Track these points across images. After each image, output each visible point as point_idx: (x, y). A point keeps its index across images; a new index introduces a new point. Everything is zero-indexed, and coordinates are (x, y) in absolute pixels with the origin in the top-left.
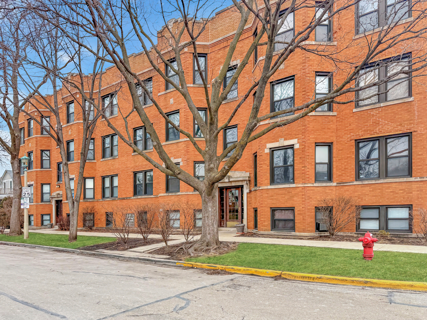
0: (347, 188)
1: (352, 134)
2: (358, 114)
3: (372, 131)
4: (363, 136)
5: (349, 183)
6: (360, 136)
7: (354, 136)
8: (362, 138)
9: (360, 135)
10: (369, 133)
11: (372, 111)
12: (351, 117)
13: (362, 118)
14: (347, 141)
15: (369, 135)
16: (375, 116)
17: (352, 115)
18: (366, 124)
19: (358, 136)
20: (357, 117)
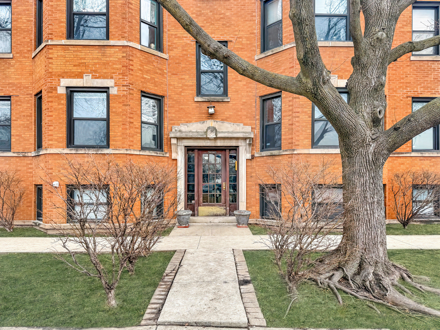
0: (402, 160)
1: (409, 89)
2: (416, 65)
3: (433, 89)
4: (422, 94)
5: (406, 153)
6: (418, 94)
7: (411, 91)
8: (421, 96)
9: (419, 92)
10: (429, 92)
11: (433, 64)
12: (408, 66)
13: (422, 70)
14: (403, 98)
15: (429, 93)
16: (437, 70)
17: (409, 64)
18: (426, 79)
19: (416, 93)
20: (415, 68)
